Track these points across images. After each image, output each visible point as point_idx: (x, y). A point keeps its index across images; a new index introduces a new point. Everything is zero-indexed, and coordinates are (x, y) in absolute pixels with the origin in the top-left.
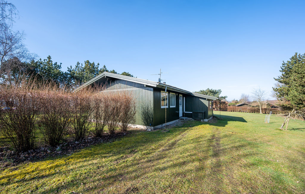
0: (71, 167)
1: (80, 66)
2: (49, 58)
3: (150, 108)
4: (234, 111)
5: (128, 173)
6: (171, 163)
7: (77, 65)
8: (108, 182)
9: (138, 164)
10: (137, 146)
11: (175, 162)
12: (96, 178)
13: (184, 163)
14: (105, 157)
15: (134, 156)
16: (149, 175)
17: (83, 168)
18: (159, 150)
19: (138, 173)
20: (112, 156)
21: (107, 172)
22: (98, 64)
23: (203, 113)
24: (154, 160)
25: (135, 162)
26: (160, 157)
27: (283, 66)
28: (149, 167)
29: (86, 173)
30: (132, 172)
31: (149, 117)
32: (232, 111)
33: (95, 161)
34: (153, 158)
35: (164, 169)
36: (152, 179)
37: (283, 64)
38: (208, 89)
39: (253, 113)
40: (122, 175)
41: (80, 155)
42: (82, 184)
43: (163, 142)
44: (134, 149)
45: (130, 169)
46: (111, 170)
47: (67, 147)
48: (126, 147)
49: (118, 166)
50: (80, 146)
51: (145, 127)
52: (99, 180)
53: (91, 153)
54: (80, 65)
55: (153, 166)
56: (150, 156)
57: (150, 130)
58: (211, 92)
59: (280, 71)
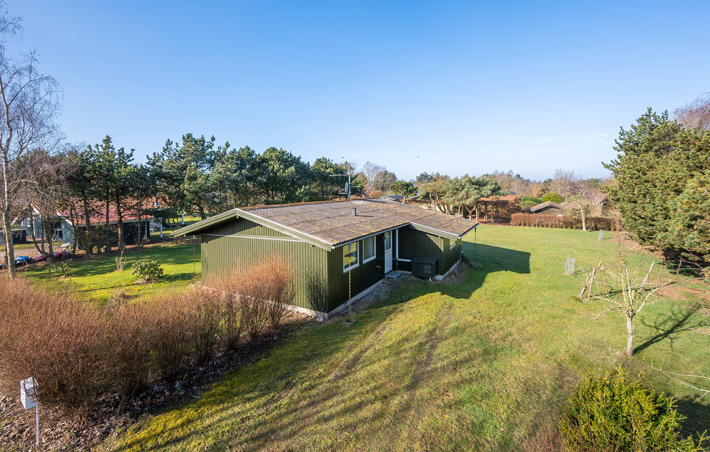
0: (207, 422)
1: (173, 148)
2: (108, 140)
3: (321, 279)
4: (525, 225)
5: (282, 428)
6: (343, 405)
7: (165, 147)
8: (258, 443)
9: (296, 410)
10: (295, 371)
11: (349, 404)
12: (243, 438)
13: (360, 406)
14: (249, 400)
15: (290, 395)
16: (308, 430)
17: (224, 423)
18: (329, 378)
19: (295, 427)
20: (259, 396)
21: (256, 427)
22: (213, 139)
23: (432, 265)
24: (318, 402)
25: (292, 406)
26: (330, 394)
27: (622, 137)
28: (310, 416)
29: (228, 431)
30: (286, 427)
31: (320, 295)
32: (520, 225)
33: (237, 409)
34: (317, 398)
35: (331, 417)
36: (311, 437)
37: (620, 133)
38: (466, 176)
39: (569, 229)
40: (274, 432)
41: (213, 399)
42: (227, 447)
43: (339, 355)
44: (290, 379)
45: (286, 421)
46: (261, 424)
47: (189, 381)
48: (279, 373)
49: (269, 416)
50: (208, 377)
51: (313, 312)
52: (246, 441)
53: (227, 392)
54: (174, 146)
55: (316, 413)
56: (314, 392)
57: (321, 320)
58: (473, 184)
59: (615, 149)
